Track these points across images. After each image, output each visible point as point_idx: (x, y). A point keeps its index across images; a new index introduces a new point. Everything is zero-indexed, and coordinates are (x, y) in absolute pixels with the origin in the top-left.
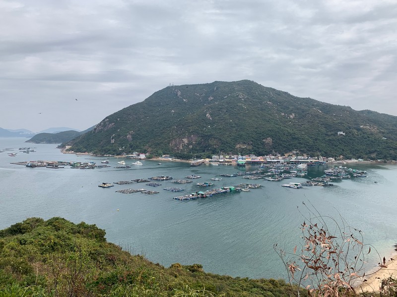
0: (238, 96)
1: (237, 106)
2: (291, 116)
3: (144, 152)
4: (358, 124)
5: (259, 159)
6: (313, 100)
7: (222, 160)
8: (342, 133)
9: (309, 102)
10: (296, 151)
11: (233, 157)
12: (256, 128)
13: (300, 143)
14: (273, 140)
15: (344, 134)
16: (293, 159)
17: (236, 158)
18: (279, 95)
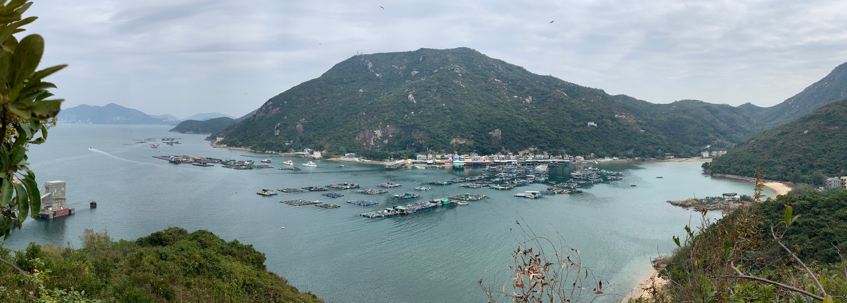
0: (453, 70)
1: (453, 83)
2: (527, 100)
3: (320, 149)
4: (612, 113)
5: (483, 159)
6: (556, 79)
7: (431, 161)
8: (593, 124)
9: (551, 81)
10: (533, 147)
11: (446, 156)
12: (479, 116)
13: (539, 137)
14: (502, 132)
15: (596, 125)
16: (530, 159)
17: (450, 159)
18: (510, 70)
